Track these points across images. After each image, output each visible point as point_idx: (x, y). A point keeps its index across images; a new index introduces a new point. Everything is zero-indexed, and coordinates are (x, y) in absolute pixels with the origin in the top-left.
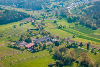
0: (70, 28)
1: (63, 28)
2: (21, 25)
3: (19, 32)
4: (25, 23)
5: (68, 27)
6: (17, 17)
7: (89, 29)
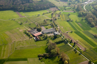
0: (76, 22)
1: (71, 21)
2: (44, 14)
3: (38, 21)
4: (47, 13)
5: (75, 21)
6: (45, 7)
7: (89, 26)
